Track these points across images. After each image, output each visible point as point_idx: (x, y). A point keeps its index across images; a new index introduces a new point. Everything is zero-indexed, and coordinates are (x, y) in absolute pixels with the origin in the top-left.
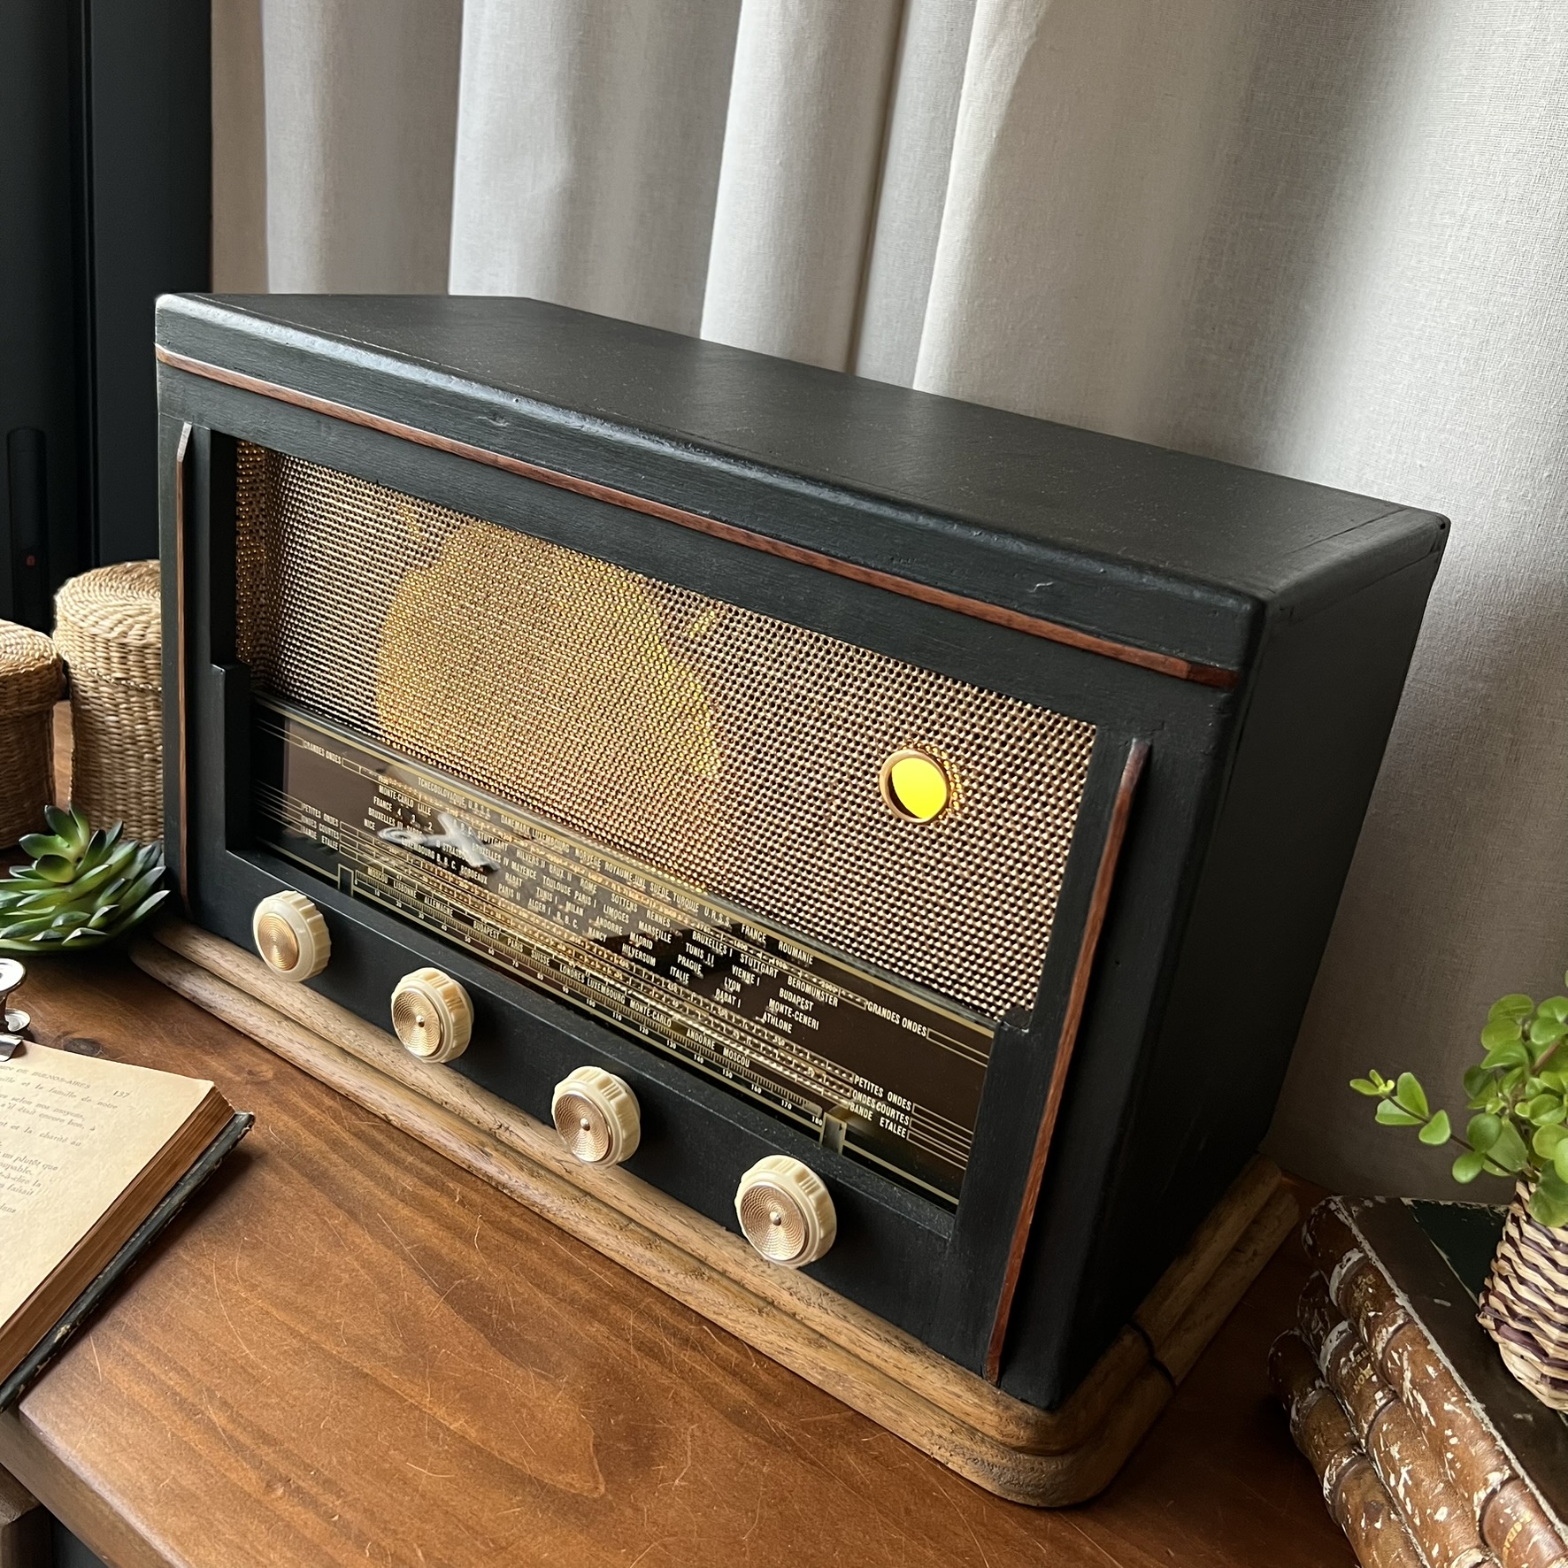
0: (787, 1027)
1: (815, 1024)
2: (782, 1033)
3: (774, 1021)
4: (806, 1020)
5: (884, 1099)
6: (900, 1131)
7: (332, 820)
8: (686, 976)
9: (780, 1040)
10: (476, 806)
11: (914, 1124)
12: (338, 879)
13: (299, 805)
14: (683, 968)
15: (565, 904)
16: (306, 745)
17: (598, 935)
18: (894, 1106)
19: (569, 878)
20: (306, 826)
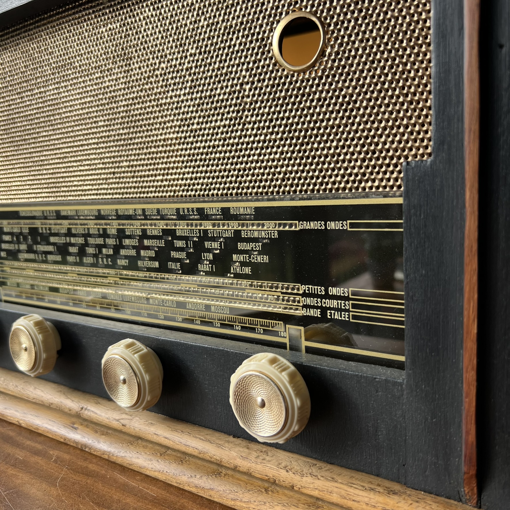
0: (247, 270)
1: (266, 259)
2: (245, 277)
3: (238, 270)
4: (259, 259)
5: (327, 296)
6: (344, 317)
8: (178, 264)
9: (247, 283)
10: (48, 212)
11: (353, 306)
14: (175, 260)
15: (101, 251)
17: (123, 262)
18: (335, 297)
19: (101, 232)
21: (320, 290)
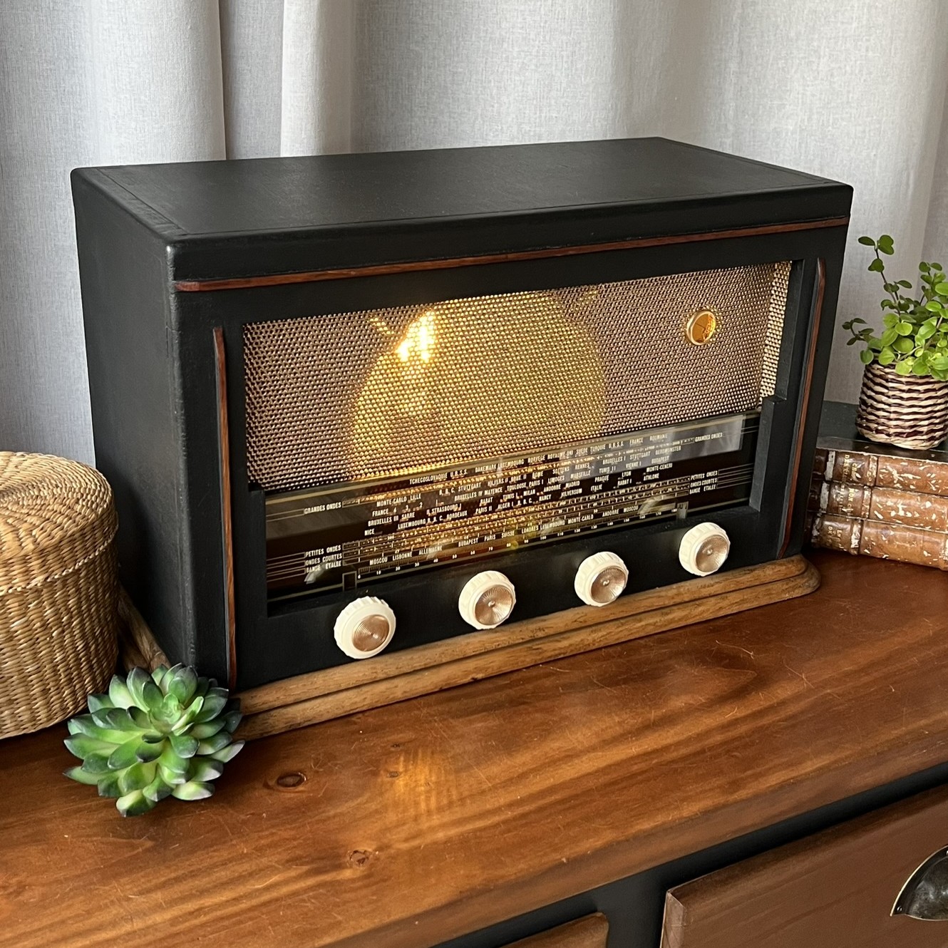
0: (656, 476)
2: (655, 480)
4: (666, 467)
6: (714, 487)
7: (335, 548)
8: (600, 487)
9: (653, 485)
10: (456, 472)
11: (719, 480)
12: (342, 585)
13: (303, 555)
14: (598, 483)
15: (522, 494)
16: (307, 511)
17: (546, 498)
18: (710, 478)
19: (525, 477)
20: (310, 566)
21: (701, 476)
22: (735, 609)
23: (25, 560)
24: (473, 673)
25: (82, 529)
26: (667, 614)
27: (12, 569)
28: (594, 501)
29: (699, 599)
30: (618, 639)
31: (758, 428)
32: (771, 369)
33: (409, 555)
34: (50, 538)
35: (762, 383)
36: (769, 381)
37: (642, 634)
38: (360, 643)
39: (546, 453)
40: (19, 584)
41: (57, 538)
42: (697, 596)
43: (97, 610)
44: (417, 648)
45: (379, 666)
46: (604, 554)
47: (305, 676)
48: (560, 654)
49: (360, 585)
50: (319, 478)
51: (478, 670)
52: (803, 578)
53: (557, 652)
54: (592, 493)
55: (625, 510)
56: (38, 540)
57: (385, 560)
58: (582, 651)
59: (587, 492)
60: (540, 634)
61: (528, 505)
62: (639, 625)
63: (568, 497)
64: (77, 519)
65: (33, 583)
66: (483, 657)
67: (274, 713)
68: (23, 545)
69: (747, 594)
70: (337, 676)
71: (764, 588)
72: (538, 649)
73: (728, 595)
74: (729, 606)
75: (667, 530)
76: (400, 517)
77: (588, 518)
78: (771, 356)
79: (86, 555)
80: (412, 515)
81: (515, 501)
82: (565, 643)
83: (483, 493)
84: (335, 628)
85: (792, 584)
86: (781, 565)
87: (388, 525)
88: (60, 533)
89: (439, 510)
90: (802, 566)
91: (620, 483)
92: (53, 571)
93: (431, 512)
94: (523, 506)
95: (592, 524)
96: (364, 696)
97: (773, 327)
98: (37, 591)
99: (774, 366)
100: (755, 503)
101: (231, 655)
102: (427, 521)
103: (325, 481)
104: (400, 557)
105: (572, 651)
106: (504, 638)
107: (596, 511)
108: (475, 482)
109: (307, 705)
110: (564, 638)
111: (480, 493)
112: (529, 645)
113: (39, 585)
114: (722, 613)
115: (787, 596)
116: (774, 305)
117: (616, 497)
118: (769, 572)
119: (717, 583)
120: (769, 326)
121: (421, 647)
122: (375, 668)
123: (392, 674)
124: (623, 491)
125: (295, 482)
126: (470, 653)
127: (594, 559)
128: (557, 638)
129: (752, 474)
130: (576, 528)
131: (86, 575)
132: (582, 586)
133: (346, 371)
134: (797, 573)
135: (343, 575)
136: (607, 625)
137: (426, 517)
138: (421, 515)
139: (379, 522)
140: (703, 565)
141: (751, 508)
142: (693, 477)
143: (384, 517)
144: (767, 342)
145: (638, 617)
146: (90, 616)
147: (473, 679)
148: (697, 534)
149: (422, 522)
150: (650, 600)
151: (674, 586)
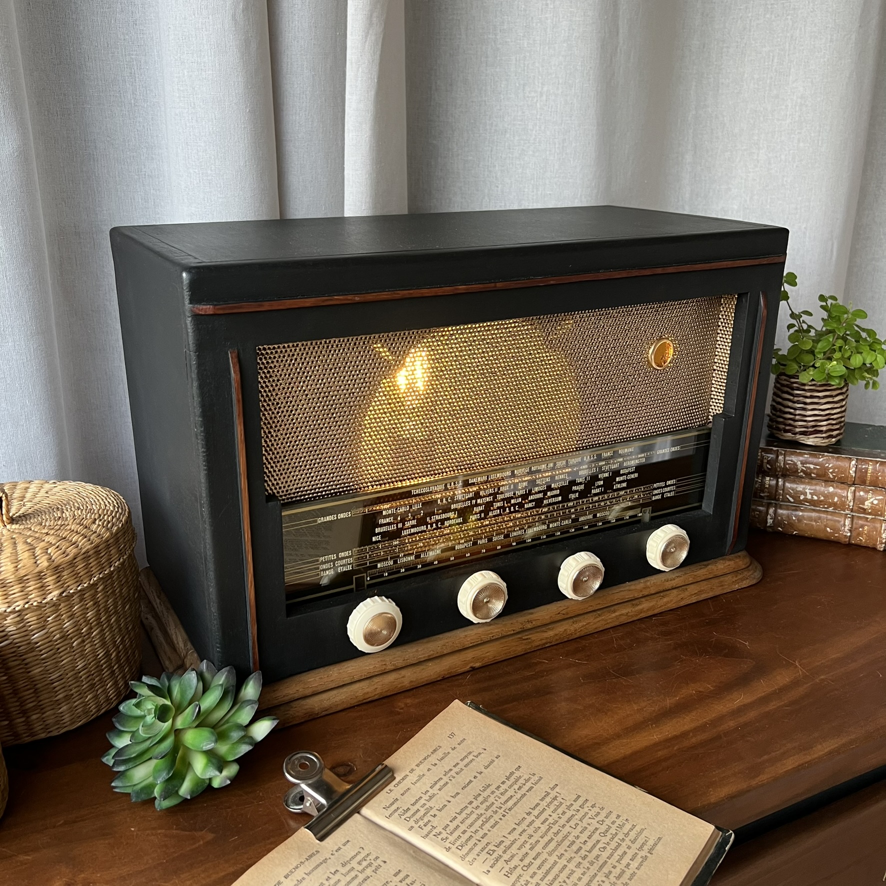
0: (624, 485)
1: (636, 475)
2: (623, 489)
3: (619, 486)
4: (633, 476)
5: (666, 486)
6: (672, 494)
7: (346, 554)
8: (577, 494)
9: (622, 493)
10: (452, 483)
11: (677, 487)
12: (354, 586)
13: (318, 561)
14: (575, 492)
15: (510, 502)
16: (321, 520)
17: (530, 505)
18: (670, 486)
19: (512, 487)
20: (324, 570)
21: (662, 484)
22: (694, 599)
23: (40, 576)
24: (471, 662)
25: (97, 546)
26: (637, 605)
27: (27, 585)
28: (572, 507)
29: (664, 591)
30: (596, 628)
31: (709, 442)
32: (719, 391)
33: (412, 558)
34: (65, 555)
35: (711, 403)
36: (717, 401)
37: (617, 624)
38: (370, 638)
39: (530, 466)
40: (35, 598)
41: (71, 555)
42: (661, 589)
43: (117, 621)
44: (421, 641)
45: (388, 659)
46: (583, 554)
47: (322, 670)
48: (547, 643)
49: (369, 586)
50: (330, 490)
51: (475, 659)
52: (749, 570)
53: (544, 641)
54: (570, 500)
55: (598, 515)
56: (53, 558)
57: (391, 563)
58: (566, 640)
59: (566, 499)
60: (529, 626)
61: (515, 511)
62: (614, 615)
63: (550, 504)
64: (92, 538)
65: (49, 597)
66: (479, 648)
67: (294, 704)
68: (38, 562)
69: (704, 586)
70: (350, 669)
71: (716, 581)
72: (527, 639)
73: (687, 587)
74: (690, 596)
75: (634, 532)
76: (404, 525)
77: (566, 522)
78: (719, 380)
79: (102, 569)
80: (414, 522)
81: (504, 508)
82: (551, 633)
83: (476, 502)
84: (348, 626)
85: (740, 577)
86: (730, 560)
87: (393, 531)
88: (75, 551)
89: (438, 517)
90: (747, 560)
91: (593, 492)
92: (69, 586)
93: (431, 519)
94: (511, 512)
95: (570, 528)
96: (375, 686)
97: (720, 354)
98: (55, 605)
99: (721, 388)
100: (708, 506)
101: (254, 653)
102: (427, 528)
103: (336, 493)
104: (405, 560)
105: (557, 640)
106: (496, 630)
107: (573, 516)
108: (469, 492)
109: (324, 696)
110: (549, 629)
111: (474, 501)
112: (519, 636)
113: (54, 599)
114: (682, 603)
115: (737, 587)
116: (721, 335)
117: (590, 503)
118: (720, 566)
119: (677, 577)
120: (717, 353)
121: (425, 640)
122: (384, 661)
123: (400, 665)
124: (596, 498)
125: (309, 494)
126: (468, 644)
127: (574, 558)
128: (544, 629)
129: (704, 481)
130: (556, 531)
131: (103, 589)
132: (565, 582)
133: (353, 393)
134: (744, 567)
135: (354, 577)
136: (586, 616)
137: (427, 524)
138: (421, 522)
139: (384, 529)
140: (669, 562)
141: (705, 512)
142: (655, 485)
143: (389, 524)
144: (715, 367)
145: (612, 608)
146: (110, 626)
147: (471, 667)
148: (662, 535)
149: (423, 528)
150: (622, 593)
151: (642, 580)
